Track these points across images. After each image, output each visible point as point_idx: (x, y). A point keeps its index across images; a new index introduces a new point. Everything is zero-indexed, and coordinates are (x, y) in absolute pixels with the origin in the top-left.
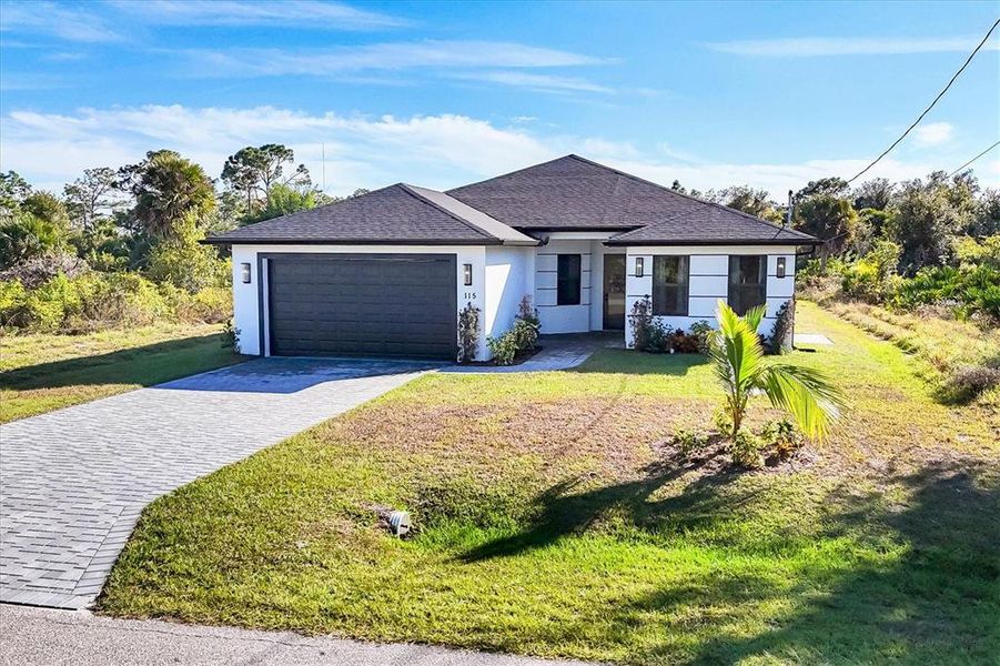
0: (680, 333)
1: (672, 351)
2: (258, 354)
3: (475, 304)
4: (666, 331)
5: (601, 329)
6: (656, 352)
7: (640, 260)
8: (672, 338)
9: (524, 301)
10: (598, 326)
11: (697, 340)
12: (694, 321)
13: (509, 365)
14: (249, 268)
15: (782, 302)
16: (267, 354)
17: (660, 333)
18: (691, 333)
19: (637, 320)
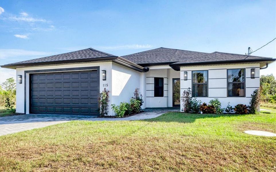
0: (205, 105)
1: (202, 113)
2: (24, 113)
3: (107, 89)
4: (199, 103)
5: (172, 107)
6: (194, 113)
7: (186, 72)
8: (201, 107)
9: (136, 91)
10: (171, 105)
11: (214, 107)
12: (211, 99)
13: (122, 117)
14: (21, 78)
15: (254, 89)
16: (28, 112)
17: (195, 104)
18: (210, 104)
19: (185, 99)
